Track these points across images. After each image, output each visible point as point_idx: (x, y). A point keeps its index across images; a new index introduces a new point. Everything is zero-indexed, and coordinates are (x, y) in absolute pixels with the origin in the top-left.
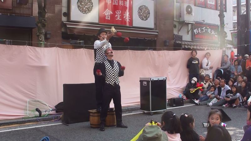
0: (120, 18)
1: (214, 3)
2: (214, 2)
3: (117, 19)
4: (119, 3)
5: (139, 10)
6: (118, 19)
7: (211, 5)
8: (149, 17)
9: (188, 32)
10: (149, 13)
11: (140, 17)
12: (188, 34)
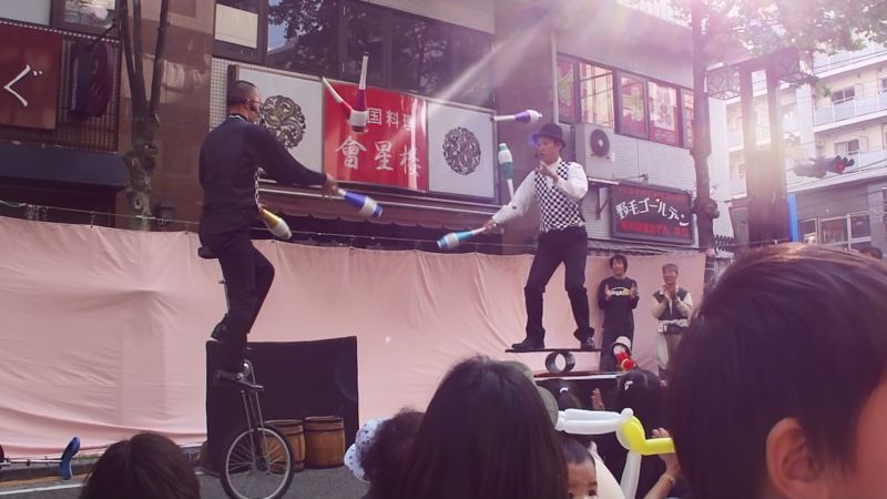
0: (388, 165)
1: (672, 127)
2: (673, 124)
3: (379, 168)
4: (384, 119)
5: (446, 143)
6: (384, 167)
7: (663, 131)
8: (477, 164)
9: (598, 212)
10: (479, 153)
11: (450, 164)
12: (598, 218)
